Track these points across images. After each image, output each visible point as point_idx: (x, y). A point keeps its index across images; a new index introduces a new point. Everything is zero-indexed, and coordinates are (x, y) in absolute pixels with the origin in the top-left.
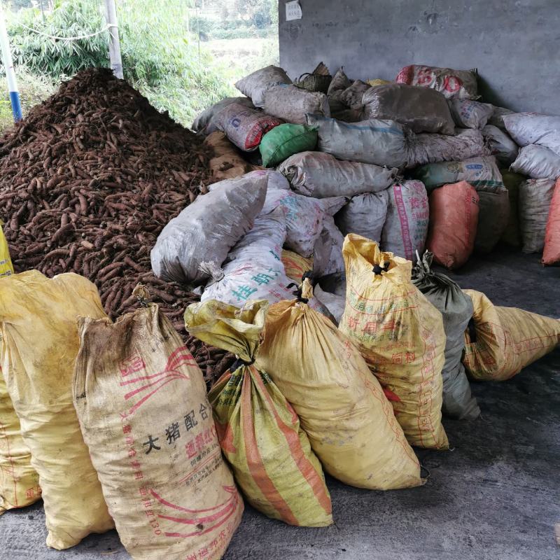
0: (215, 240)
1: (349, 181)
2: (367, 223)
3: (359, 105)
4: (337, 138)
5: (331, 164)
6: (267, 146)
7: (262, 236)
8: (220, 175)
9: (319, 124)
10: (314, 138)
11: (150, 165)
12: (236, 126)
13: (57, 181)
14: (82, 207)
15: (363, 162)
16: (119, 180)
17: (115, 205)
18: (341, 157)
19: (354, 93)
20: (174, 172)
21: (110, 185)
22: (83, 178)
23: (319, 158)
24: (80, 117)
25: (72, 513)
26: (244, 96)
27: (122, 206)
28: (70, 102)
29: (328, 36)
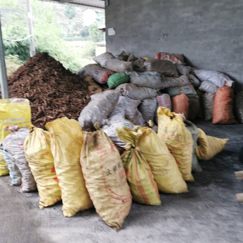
0: (103, 113)
1: (142, 94)
2: (149, 109)
3: (143, 66)
4: (136, 78)
5: (135, 88)
6: (111, 81)
7: (118, 112)
8: (92, 92)
9: (130, 73)
10: (128, 78)
11: (67, 88)
12: (97, 74)
13: (35, 94)
14: (45, 103)
15: (146, 87)
16: (57, 94)
17: (57, 103)
18: (138, 86)
19: (139, 62)
20: (76, 91)
21: (54, 96)
22: (44, 93)
23: (130, 86)
24: (40, 71)
25: (76, 202)
26: (96, 63)
27: (60, 104)
28: (35, 65)
29: (125, 41)
